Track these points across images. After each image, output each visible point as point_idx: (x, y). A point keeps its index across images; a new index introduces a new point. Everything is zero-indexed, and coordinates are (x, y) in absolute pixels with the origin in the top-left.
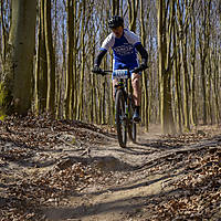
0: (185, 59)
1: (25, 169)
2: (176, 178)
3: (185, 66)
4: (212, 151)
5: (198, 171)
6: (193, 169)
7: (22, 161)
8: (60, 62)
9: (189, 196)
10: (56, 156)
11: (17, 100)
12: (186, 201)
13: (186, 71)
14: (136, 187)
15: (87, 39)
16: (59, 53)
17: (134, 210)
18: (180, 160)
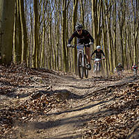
0: (109, 28)
1: (10, 99)
2: (108, 103)
3: (110, 32)
4: (131, 86)
5: (122, 99)
6: (119, 97)
7: (9, 94)
8: (29, 31)
9: (117, 114)
10: (30, 90)
11: (4, 55)
12: (115, 117)
13: (110, 36)
14: (83, 109)
15: (46, 15)
16: (28, 25)
17: (82, 124)
18: (110, 91)
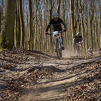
0: (83, 21)
1: (13, 72)
2: (82, 75)
3: (83, 25)
4: (98, 63)
5: (92, 72)
6: (90, 71)
7: (12, 69)
8: (26, 24)
9: (88, 83)
10: (27, 66)
11: (8, 42)
12: (87, 85)
13: (83, 27)
14: (64, 79)
15: (38, 13)
16: (25, 20)
17: (64, 90)
18: (83, 67)
